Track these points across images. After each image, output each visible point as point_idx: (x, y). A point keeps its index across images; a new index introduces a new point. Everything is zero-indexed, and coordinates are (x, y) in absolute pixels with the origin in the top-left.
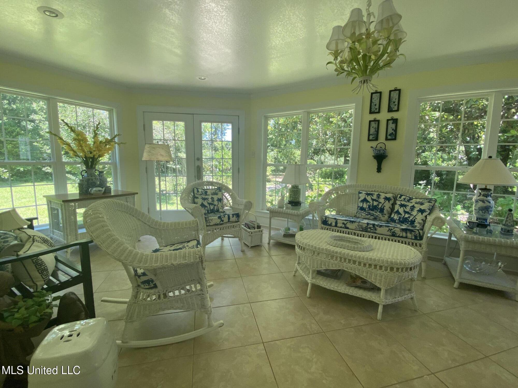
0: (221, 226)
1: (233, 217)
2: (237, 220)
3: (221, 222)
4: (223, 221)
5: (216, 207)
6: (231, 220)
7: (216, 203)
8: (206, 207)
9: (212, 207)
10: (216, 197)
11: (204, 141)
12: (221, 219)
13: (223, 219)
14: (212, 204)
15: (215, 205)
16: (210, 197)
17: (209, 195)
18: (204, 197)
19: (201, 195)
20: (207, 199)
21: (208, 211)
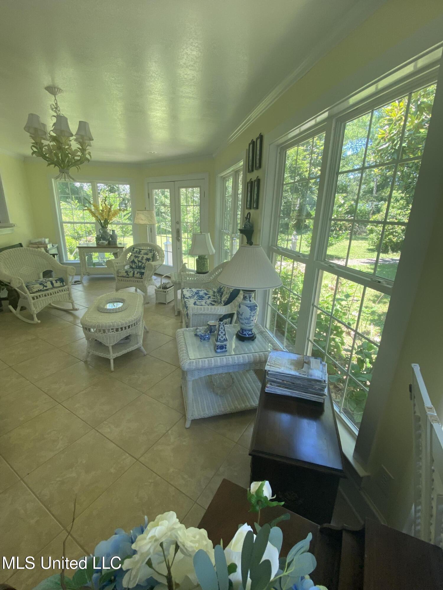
0: (128, 279)
1: (137, 274)
2: (140, 277)
3: (127, 276)
4: (128, 275)
5: (143, 265)
6: (135, 276)
7: (144, 261)
8: (136, 263)
9: (140, 264)
10: (145, 257)
11: (182, 205)
12: (127, 273)
13: (129, 274)
14: (141, 262)
15: (143, 263)
16: (141, 256)
17: (141, 254)
18: (137, 255)
19: (135, 253)
20: (138, 257)
21: (136, 266)
